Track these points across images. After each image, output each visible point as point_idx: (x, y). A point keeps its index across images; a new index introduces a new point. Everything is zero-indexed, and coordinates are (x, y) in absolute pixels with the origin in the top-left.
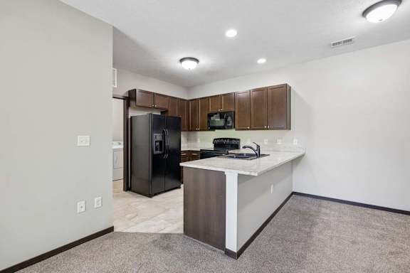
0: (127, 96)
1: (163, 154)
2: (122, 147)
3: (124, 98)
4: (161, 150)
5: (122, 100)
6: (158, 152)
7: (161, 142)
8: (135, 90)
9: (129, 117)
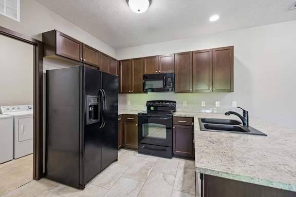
0: (41, 40)
1: (100, 123)
2: (31, 112)
3: (35, 43)
4: (96, 118)
5: (32, 46)
6: (94, 121)
7: (96, 107)
8: (55, 32)
9: (44, 72)
